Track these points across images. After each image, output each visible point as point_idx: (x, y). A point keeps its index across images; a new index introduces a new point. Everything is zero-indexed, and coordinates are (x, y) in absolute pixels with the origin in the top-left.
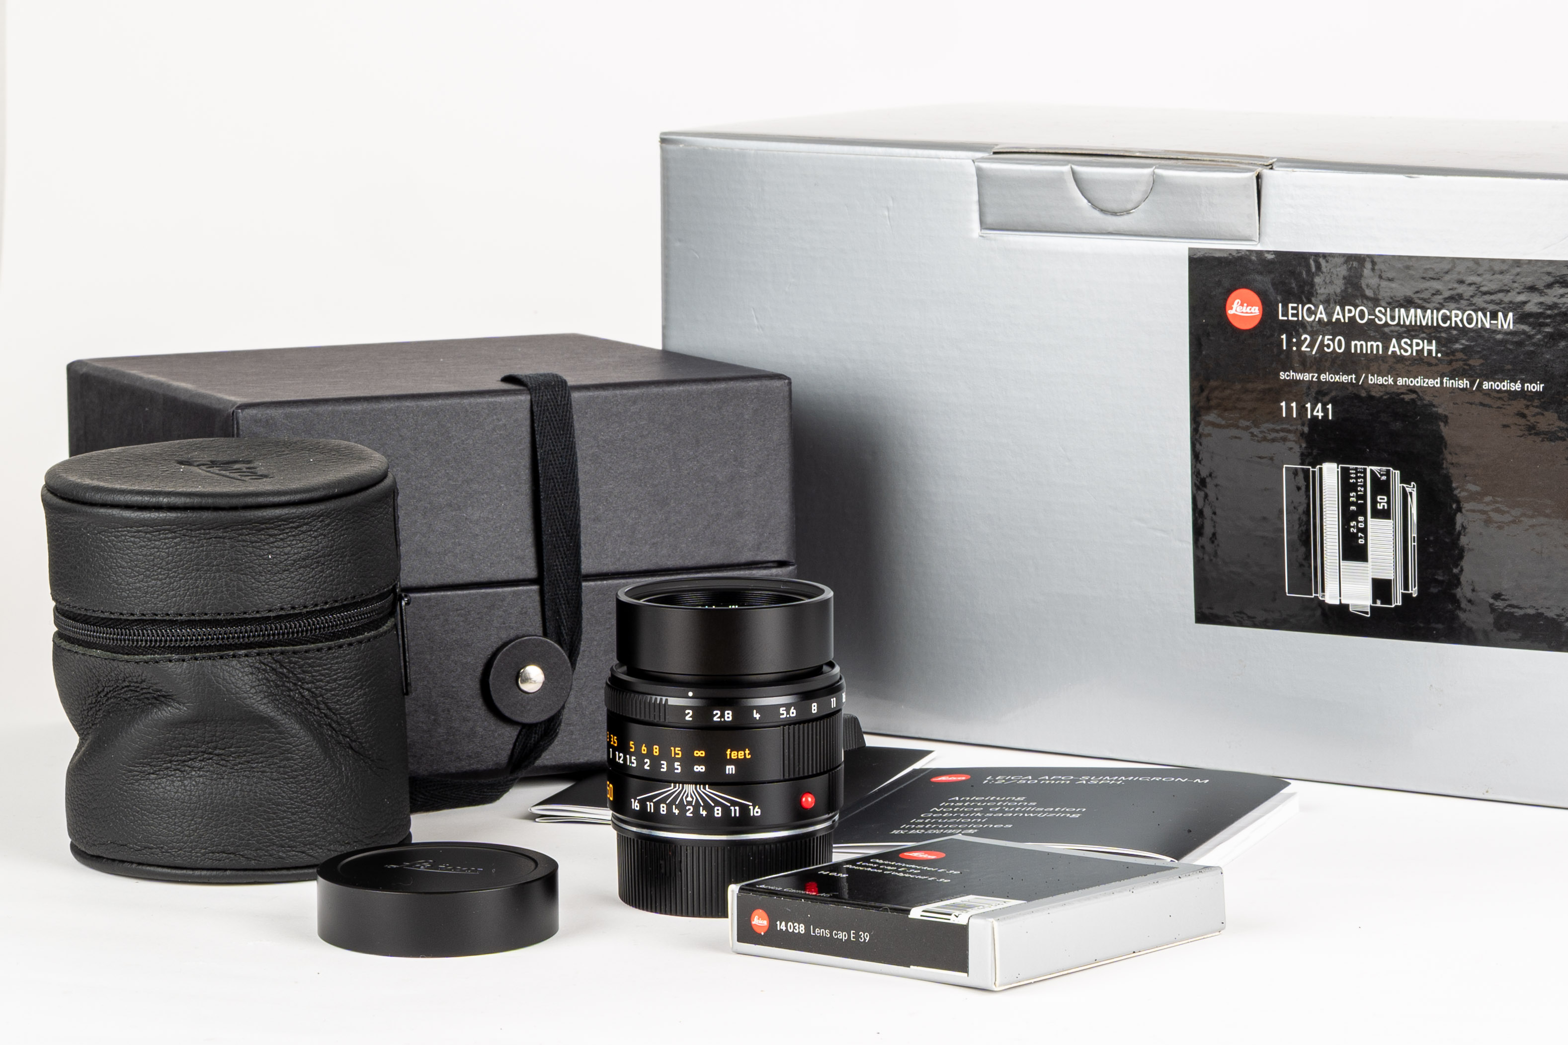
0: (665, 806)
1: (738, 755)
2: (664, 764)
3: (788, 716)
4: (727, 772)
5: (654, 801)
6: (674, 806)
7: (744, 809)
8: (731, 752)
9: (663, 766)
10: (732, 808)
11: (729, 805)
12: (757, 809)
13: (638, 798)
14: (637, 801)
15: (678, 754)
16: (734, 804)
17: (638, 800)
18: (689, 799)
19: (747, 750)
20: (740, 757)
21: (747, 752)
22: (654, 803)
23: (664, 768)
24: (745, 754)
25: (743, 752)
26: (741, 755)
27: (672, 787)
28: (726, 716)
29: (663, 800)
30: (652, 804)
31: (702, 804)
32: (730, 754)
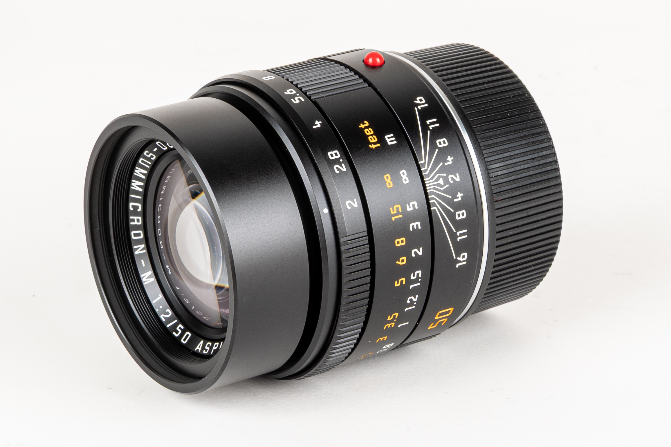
0: (457, 213)
1: (372, 135)
2: (413, 227)
3: (298, 95)
4: (395, 142)
5: (455, 231)
6: (455, 200)
7: (425, 114)
8: (371, 144)
9: (415, 228)
10: (431, 127)
11: (429, 132)
12: (418, 101)
13: (455, 258)
14: (458, 258)
15: (397, 209)
16: (425, 127)
17: (456, 257)
18: (441, 181)
19: (360, 127)
20: (372, 133)
21: (362, 126)
22: (457, 231)
23: (417, 225)
24: (366, 128)
25: (366, 130)
26: (369, 132)
27: (435, 208)
28: (335, 157)
29: (452, 216)
30: (458, 233)
31: (442, 163)
32: (375, 143)
